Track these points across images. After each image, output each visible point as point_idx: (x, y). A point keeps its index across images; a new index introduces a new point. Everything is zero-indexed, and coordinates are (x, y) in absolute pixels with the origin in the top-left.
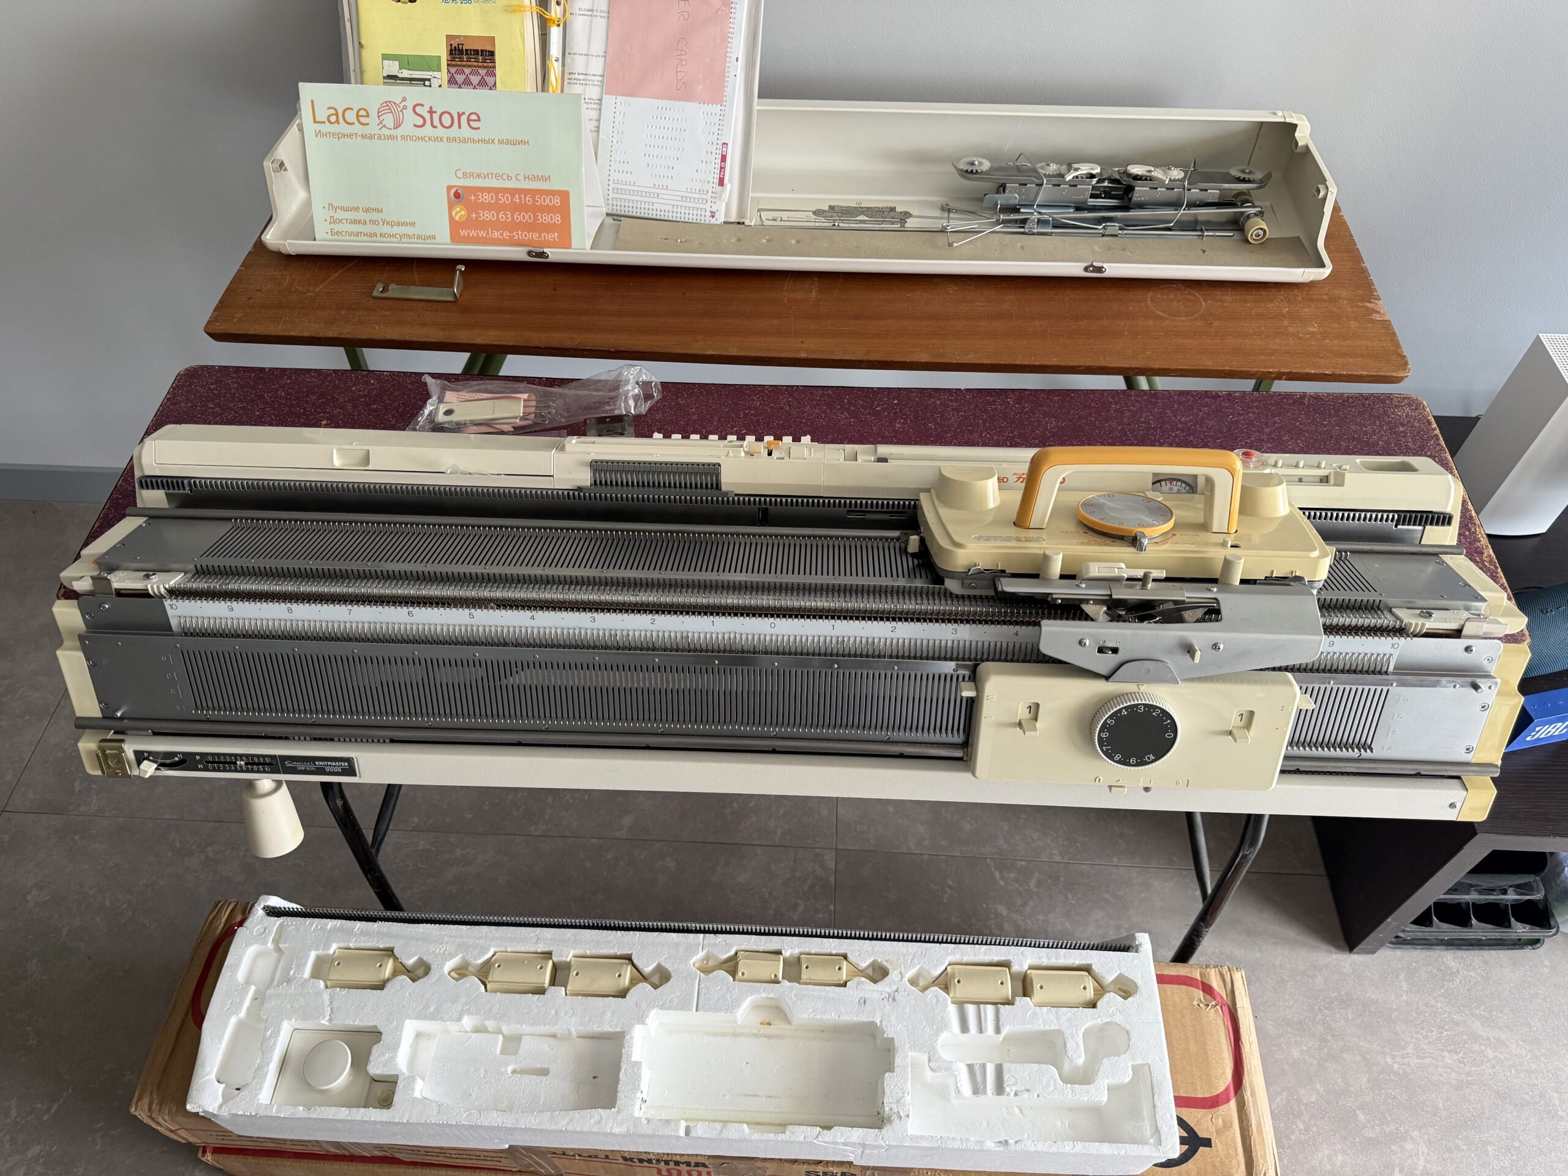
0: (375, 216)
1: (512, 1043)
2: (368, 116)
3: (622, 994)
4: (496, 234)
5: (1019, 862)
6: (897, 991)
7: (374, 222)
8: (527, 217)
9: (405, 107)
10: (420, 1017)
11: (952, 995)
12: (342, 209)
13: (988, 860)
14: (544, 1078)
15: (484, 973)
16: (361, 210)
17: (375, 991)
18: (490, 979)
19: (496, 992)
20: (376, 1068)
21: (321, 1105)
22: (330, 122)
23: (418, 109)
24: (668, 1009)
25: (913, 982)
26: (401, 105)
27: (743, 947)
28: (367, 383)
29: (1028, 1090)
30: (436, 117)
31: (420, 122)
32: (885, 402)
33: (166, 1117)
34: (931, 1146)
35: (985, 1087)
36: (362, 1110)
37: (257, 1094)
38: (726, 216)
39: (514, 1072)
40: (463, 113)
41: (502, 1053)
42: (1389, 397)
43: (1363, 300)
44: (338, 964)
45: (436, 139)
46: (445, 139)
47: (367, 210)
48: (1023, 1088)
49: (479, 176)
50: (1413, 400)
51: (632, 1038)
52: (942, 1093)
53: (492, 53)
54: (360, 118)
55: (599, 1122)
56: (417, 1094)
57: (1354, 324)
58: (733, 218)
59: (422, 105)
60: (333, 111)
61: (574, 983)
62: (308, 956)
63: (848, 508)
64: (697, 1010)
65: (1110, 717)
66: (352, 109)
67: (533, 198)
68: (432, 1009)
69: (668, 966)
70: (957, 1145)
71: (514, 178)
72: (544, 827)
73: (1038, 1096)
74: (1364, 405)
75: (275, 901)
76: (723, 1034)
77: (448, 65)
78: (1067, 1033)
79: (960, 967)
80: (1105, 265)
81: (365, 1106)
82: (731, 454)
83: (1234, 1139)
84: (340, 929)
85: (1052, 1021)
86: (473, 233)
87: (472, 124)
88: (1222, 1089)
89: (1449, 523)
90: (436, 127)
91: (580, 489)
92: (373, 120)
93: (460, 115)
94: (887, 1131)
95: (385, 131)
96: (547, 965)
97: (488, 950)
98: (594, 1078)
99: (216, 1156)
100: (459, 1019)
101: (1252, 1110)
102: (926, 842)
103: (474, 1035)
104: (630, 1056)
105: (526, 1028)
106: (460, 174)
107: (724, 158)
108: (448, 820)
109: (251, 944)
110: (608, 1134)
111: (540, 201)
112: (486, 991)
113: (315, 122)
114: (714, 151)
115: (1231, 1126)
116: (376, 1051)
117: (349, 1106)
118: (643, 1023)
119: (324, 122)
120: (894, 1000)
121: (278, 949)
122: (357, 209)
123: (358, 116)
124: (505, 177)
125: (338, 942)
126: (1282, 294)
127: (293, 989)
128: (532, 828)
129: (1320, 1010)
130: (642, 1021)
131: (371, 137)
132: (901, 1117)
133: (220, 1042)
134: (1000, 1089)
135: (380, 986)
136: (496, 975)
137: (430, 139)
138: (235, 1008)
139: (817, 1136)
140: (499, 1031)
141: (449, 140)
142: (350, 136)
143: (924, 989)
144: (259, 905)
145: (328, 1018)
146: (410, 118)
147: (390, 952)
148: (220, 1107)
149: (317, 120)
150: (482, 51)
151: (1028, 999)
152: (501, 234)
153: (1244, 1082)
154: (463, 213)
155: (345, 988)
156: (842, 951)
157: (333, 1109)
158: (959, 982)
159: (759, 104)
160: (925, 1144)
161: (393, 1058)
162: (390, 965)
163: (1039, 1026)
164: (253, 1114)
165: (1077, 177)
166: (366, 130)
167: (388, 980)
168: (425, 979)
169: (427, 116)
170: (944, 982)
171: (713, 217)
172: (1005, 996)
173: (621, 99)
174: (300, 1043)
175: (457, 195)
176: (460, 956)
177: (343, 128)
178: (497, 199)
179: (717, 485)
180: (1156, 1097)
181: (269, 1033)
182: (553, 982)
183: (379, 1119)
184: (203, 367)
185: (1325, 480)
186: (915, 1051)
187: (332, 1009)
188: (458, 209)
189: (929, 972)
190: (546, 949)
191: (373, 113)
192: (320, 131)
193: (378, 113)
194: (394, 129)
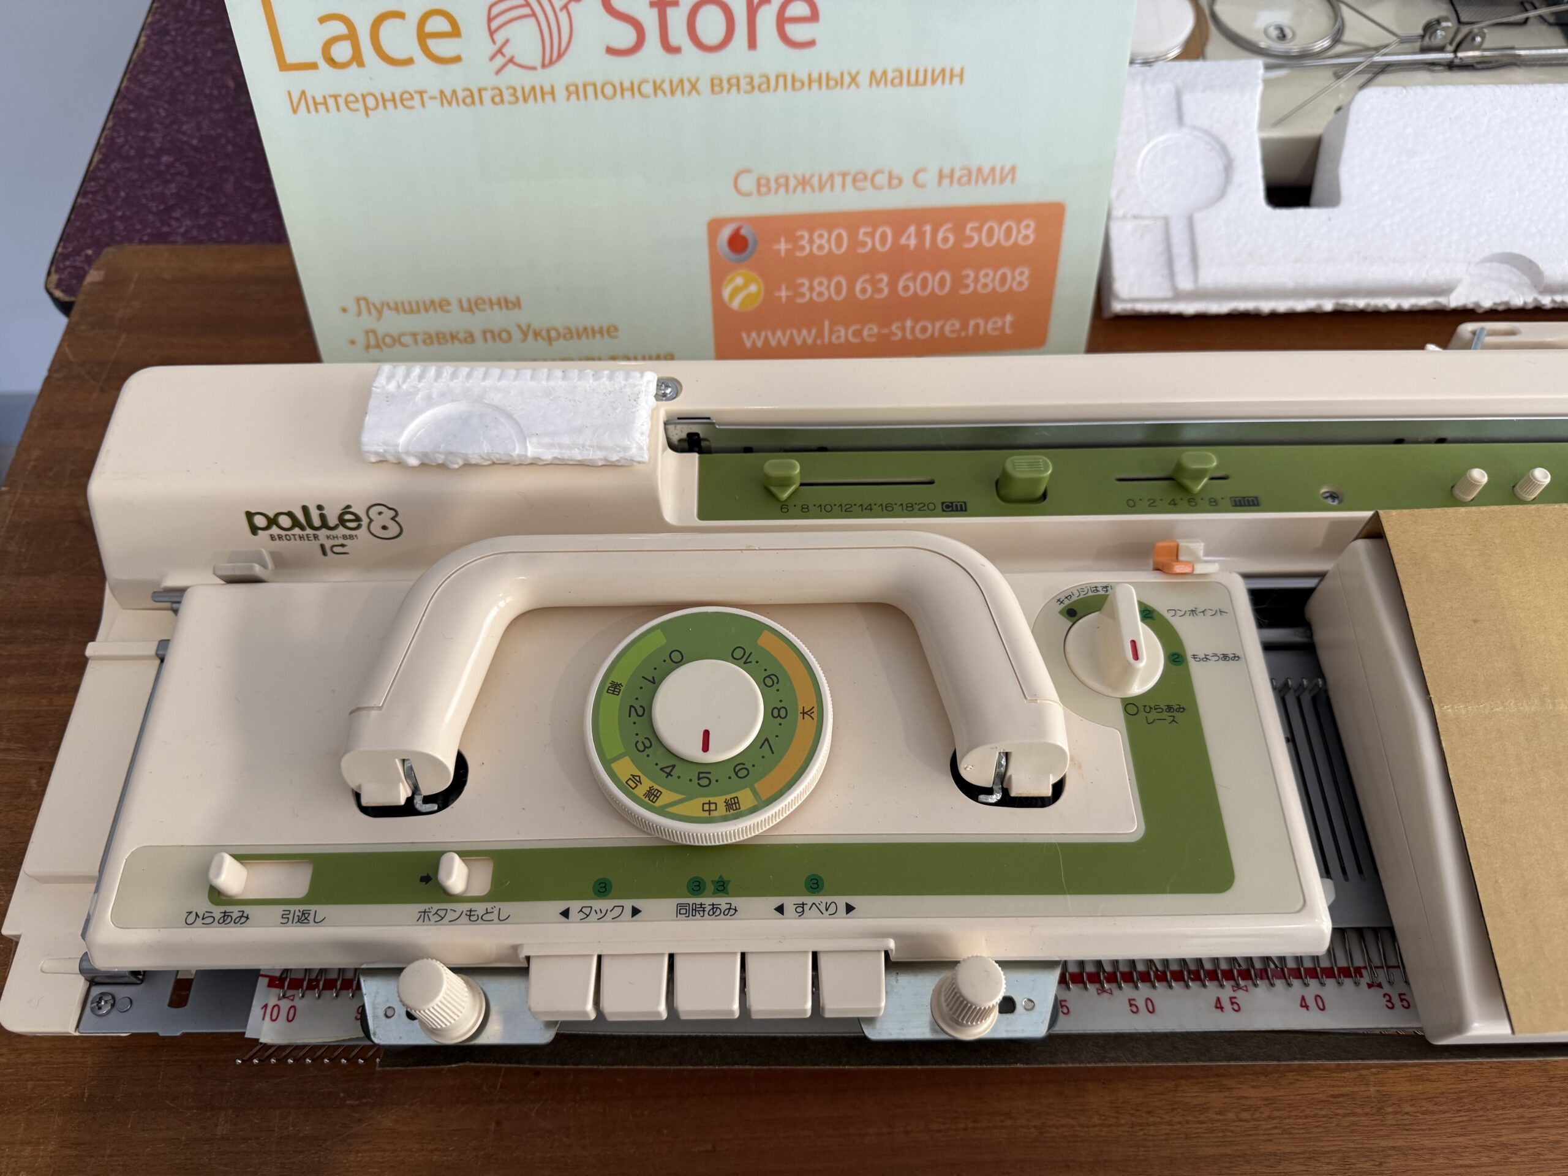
0: (498, 319)
2: (455, 32)
4: (843, 335)
7: (495, 336)
8: (933, 283)
12: (397, 308)
16: (454, 306)
30: (678, 19)
40: (767, 1)
45: (677, 87)
46: (704, 86)
47: (473, 306)
54: (432, 43)
66: (400, 15)
67: (959, 229)
71: (908, 178)
86: (779, 338)
90: (677, 50)
92: (474, 43)
93: (752, 7)
95: (514, 77)
106: (747, 183)
113: (284, 64)
119: (313, 66)
123: (423, 37)
124: (881, 180)
131: (472, 97)
137: (657, 87)
141: (716, 86)
146: (593, 29)
154: (753, 288)
166: (453, 78)
169: (650, 19)
177: (377, 76)
178: (854, 242)
188: (739, 281)
191: (473, 22)
192: (303, 93)
193: (490, 20)
194: (544, 66)
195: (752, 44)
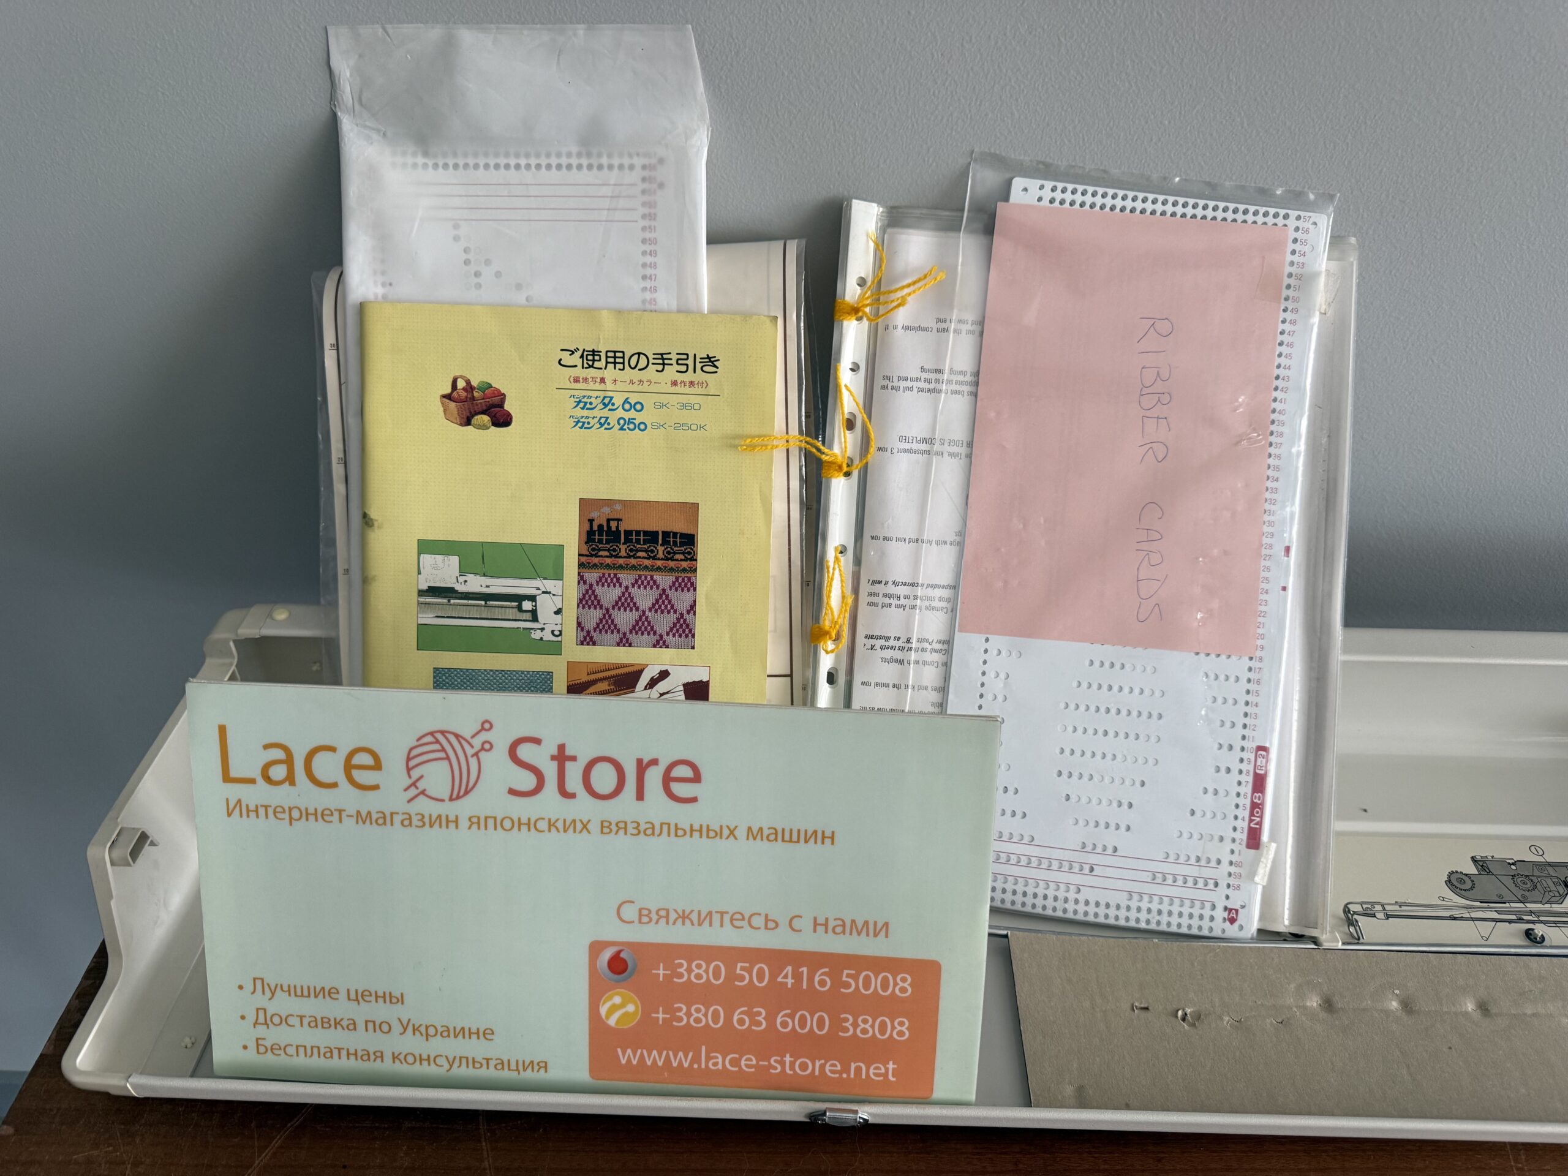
0: (381, 1012)
2: (377, 766)
4: (720, 1062)
7: (375, 1026)
8: (812, 1023)
9: (487, 747)
12: (290, 991)
16: (343, 994)
22: (268, 779)
23: (525, 752)
26: (477, 742)
30: (574, 773)
31: (527, 781)
40: (654, 762)
45: (569, 826)
46: (594, 827)
47: (360, 997)
49: (684, 917)
53: (689, 540)
54: (355, 773)
59: (537, 741)
60: (279, 754)
66: (333, 749)
67: (835, 976)
71: (784, 922)
77: (581, 565)
86: (655, 1058)
87: (676, 788)
90: (572, 796)
92: (394, 776)
93: (642, 767)
95: (423, 806)
106: (630, 913)
107: (1259, 783)
111: (853, 984)
113: (227, 778)
114: (1235, 767)
119: (252, 781)
122: (331, 993)
123: (349, 767)
124: (758, 921)
131: (384, 819)
137: (551, 826)
141: (605, 827)
142: (323, 815)
146: (498, 773)
149: (233, 773)
150: (666, 534)
152: (735, 1062)
154: (631, 1008)
166: (371, 802)
169: (550, 770)
173: (998, 642)
177: (304, 794)
178: (732, 976)
188: (617, 1000)
191: (394, 762)
192: (239, 801)
193: (408, 759)
194: (451, 799)
195: (640, 796)
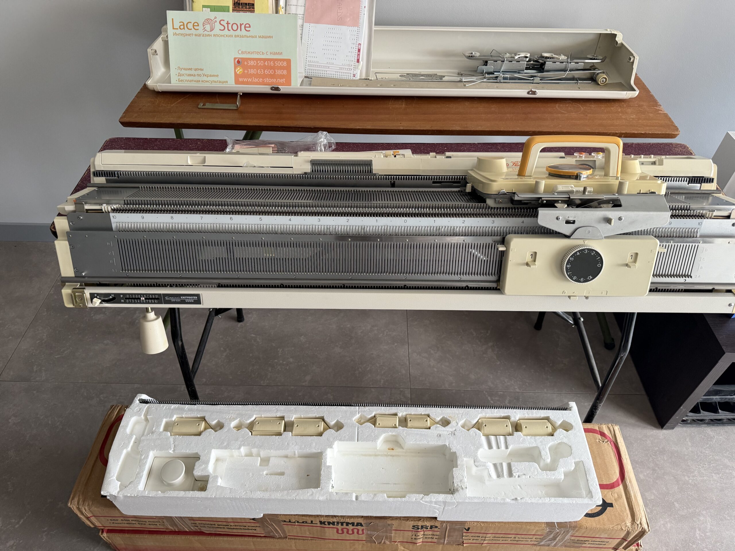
0: (200, 72)
1: (265, 461)
2: (198, 25)
3: (320, 434)
4: (256, 80)
5: (499, 393)
6: (455, 430)
7: (199, 75)
8: (271, 72)
9: (216, 22)
10: (220, 447)
11: (483, 432)
12: (185, 69)
13: (484, 392)
14: (282, 476)
15: (251, 427)
16: (193, 69)
17: (196, 437)
18: (254, 429)
19: (257, 435)
20: (198, 472)
21: (170, 491)
22: (180, 29)
23: (222, 22)
24: (343, 441)
25: (463, 426)
26: (214, 21)
27: (378, 412)
28: (197, 144)
29: (524, 474)
30: (230, 26)
31: (222, 28)
32: (441, 149)
33: (86, 508)
34: (479, 501)
35: (503, 474)
36: (192, 492)
37: (137, 486)
38: (360, 76)
39: (267, 474)
40: (243, 24)
41: (260, 466)
42: (671, 144)
43: (654, 106)
44: (177, 425)
45: (230, 36)
46: (234, 36)
47: (196, 70)
48: (522, 473)
49: (249, 53)
50: (682, 145)
51: (326, 455)
52: (480, 480)
53: (253, 5)
54: (195, 27)
55: (312, 495)
56: (219, 484)
57: (651, 115)
58: (364, 77)
59: (224, 20)
60: (182, 24)
61: (296, 430)
62: (162, 421)
63: (433, 180)
64: (358, 441)
65: (571, 256)
66: (191, 22)
67: (274, 63)
68: (225, 444)
69: (342, 421)
70: (492, 500)
71: (265, 53)
72: (268, 381)
73: (530, 477)
74: (660, 147)
75: (144, 397)
76: (370, 455)
77: (233, 10)
78: (541, 448)
79: (485, 419)
80: (537, 91)
81: (193, 490)
82: (377, 156)
83: (623, 503)
84: (178, 409)
85: (533, 443)
86: (245, 80)
87: (247, 29)
88: (615, 480)
89: (712, 182)
90: (230, 30)
91: (306, 173)
92: (201, 27)
93: (241, 25)
94: (456, 495)
95: (206, 33)
96: (282, 422)
97: (252, 416)
98: (308, 476)
99: (109, 534)
100: (239, 448)
101: (631, 489)
102: (454, 384)
103: (246, 457)
104: (325, 463)
105: (273, 453)
106: (240, 52)
107: (359, 50)
108: (220, 379)
109: (134, 416)
110: (316, 500)
111: (277, 64)
112: (252, 435)
113: (173, 28)
114: (355, 47)
115: (622, 497)
116: (197, 464)
117: (184, 490)
118: (332, 447)
119: (178, 29)
120: (454, 434)
121: (147, 420)
122: (191, 69)
123: (193, 26)
124: (261, 53)
125: (177, 414)
126: (617, 104)
127: (155, 436)
128: (262, 382)
129: (651, 456)
130: (331, 446)
131: (199, 35)
132: (463, 489)
133: (118, 461)
134: (510, 474)
135: (199, 434)
136: (256, 428)
137: (227, 36)
138: (126, 446)
139: (422, 498)
140: (259, 455)
141: (235, 36)
142: (189, 35)
143: (468, 430)
144: (137, 398)
145: (173, 449)
146: (218, 26)
147: (203, 419)
148: (119, 492)
150: (249, 3)
151: (520, 433)
152: (259, 80)
153: (625, 476)
154: (241, 70)
155: (181, 435)
156: (427, 413)
157: (177, 492)
158: (485, 426)
159: (375, 28)
160: (476, 501)
161: (206, 467)
162: (203, 425)
163: (527, 445)
164: (136, 495)
165: (519, 57)
166: (197, 32)
167: (202, 432)
168: (220, 431)
169: (226, 26)
170: (478, 426)
171: (354, 76)
172: (508, 432)
173: (312, 25)
174: (158, 463)
175: (239, 62)
176: (239, 419)
177: (186, 31)
178: (257, 64)
179: (370, 171)
180: (587, 476)
181: (143, 457)
182: (285, 430)
183: (200, 496)
184: (117, 138)
185: (654, 163)
186: (467, 458)
187: (174, 445)
188: (239, 69)
189: (470, 422)
190: (281, 415)
191: (201, 25)
192: (175, 33)
193: (203, 24)
194: (210, 31)
195: (241, 30)
